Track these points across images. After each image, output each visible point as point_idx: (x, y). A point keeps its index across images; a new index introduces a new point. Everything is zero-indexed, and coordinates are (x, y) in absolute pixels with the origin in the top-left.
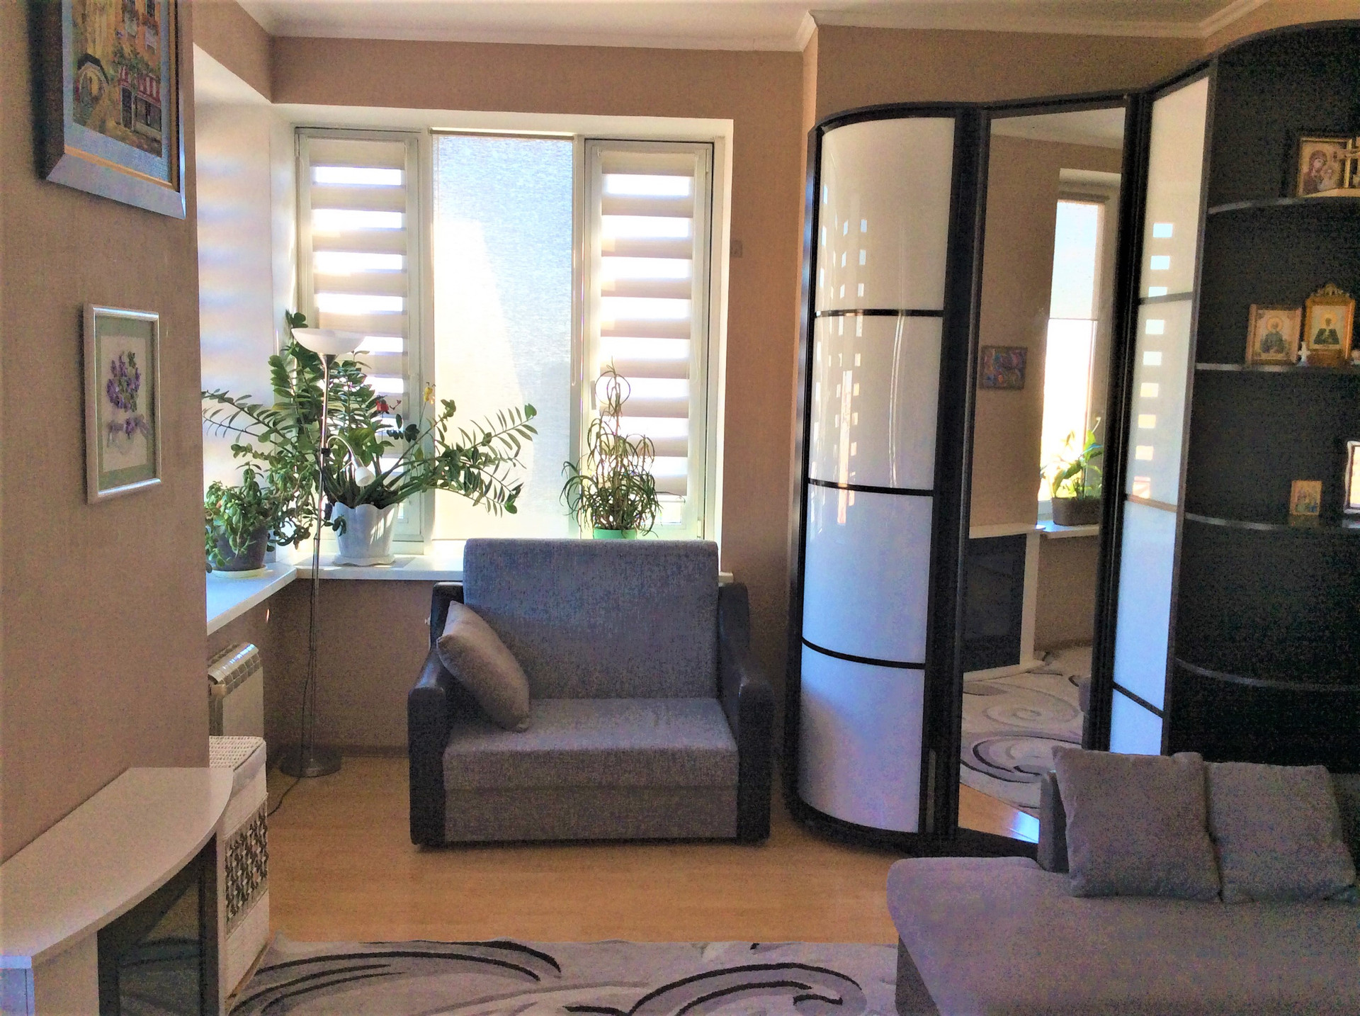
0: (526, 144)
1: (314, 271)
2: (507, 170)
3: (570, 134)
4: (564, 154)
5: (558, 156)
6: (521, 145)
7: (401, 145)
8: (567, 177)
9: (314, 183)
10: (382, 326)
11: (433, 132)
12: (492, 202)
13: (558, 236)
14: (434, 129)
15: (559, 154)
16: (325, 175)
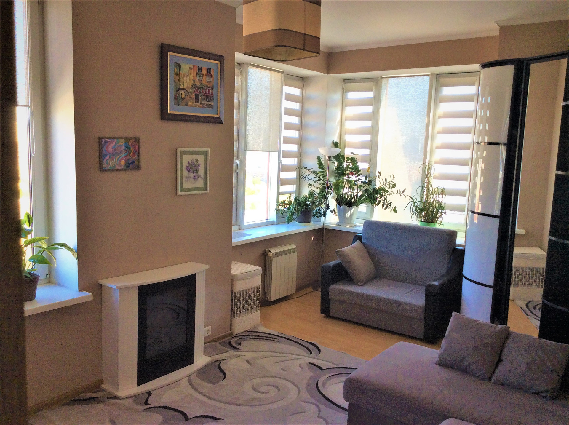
0: (413, 79)
1: (345, 127)
2: (406, 89)
3: (429, 74)
4: (426, 81)
5: (423, 82)
6: (411, 79)
7: (373, 83)
8: (426, 89)
9: (347, 98)
10: (363, 146)
11: (382, 78)
12: (400, 101)
13: (422, 112)
14: (383, 76)
15: (424, 81)
16: (351, 95)
